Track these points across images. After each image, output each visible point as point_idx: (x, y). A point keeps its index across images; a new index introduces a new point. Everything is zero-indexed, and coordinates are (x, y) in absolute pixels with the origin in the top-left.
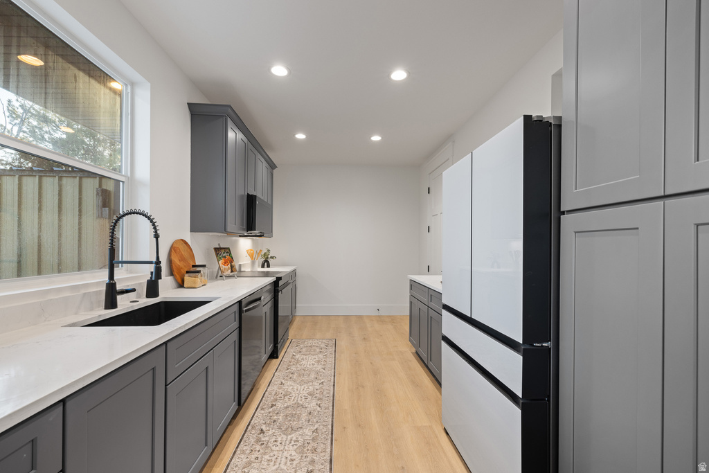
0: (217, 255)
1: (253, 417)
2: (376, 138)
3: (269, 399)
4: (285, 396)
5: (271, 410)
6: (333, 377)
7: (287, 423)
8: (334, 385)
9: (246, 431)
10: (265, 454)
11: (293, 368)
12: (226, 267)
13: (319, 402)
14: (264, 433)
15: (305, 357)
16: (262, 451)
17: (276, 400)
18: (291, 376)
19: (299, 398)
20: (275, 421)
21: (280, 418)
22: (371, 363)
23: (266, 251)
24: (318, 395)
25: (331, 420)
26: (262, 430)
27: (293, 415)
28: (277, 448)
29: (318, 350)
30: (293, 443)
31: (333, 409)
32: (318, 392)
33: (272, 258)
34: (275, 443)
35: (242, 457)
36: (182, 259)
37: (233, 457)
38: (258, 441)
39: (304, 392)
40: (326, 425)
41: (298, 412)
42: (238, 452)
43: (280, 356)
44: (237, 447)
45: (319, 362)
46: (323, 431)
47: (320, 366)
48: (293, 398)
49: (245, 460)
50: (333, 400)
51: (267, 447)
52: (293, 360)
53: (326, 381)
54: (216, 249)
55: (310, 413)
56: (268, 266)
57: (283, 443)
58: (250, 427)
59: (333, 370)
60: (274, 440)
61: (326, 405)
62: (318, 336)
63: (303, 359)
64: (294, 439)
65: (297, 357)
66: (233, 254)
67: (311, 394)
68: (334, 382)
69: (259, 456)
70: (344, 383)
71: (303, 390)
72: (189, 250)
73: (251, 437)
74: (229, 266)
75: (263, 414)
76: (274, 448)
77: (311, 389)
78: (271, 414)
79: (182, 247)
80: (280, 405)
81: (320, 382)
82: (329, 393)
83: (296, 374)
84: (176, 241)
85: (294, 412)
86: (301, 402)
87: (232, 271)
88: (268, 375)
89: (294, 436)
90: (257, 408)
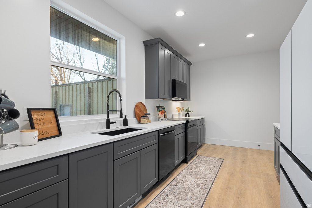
0: (158, 109)
1: (165, 188)
2: (250, 36)
3: (175, 182)
4: (184, 182)
5: (175, 187)
6: (214, 179)
7: (180, 195)
8: (213, 183)
9: (160, 193)
10: (164, 206)
11: (193, 170)
12: (162, 115)
13: (200, 190)
14: (167, 196)
15: (202, 165)
16: (163, 204)
17: (179, 183)
18: (191, 173)
19: (191, 185)
20: (174, 193)
21: (178, 192)
22: (242, 177)
23: (187, 108)
24: (201, 186)
25: (203, 200)
26: (167, 195)
27: (184, 192)
28: (171, 205)
29: (211, 163)
30: (179, 205)
31: (207, 195)
32: (202, 184)
33: (190, 112)
34: (171, 203)
35: (155, 204)
36: (140, 111)
37: (151, 202)
38: (164, 199)
39: (195, 183)
40: (200, 203)
41: (188, 192)
42: (154, 201)
43: (189, 163)
44: (154, 199)
45: (209, 169)
46: (197, 205)
47: (209, 172)
48: (187, 184)
49: (155, 205)
50: (209, 191)
51: (167, 203)
52: (195, 166)
53: (209, 180)
54: (157, 107)
55: (193, 194)
56: (189, 116)
57: (174, 204)
58: (162, 192)
59: (215, 176)
60: (171, 201)
61: (204, 192)
62: (214, 156)
63: (200, 166)
64: (181, 204)
65: (198, 164)
66: (166, 109)
67: (198, 185)
68: (213, 182)
69: (162, 206)
70: (219, 184)
71: (194, 181)
72: (144, 107)
73: (161, 197)
74: (163, 115)
75: (170, 188)
76: (169, 205)
77: (199, 182)
78: (174, 189)
79: (140, 106)
80: (180, 186)
81: (205, 180)
82: (208, 187)
83: (194, 173)
84: (138, 103)
85: (185, 191)
86: (191, 187)
87: (164, 117)
88: (179, 170)
89: (181, 202)
90: (169, 184)
